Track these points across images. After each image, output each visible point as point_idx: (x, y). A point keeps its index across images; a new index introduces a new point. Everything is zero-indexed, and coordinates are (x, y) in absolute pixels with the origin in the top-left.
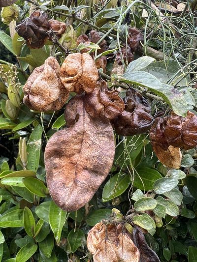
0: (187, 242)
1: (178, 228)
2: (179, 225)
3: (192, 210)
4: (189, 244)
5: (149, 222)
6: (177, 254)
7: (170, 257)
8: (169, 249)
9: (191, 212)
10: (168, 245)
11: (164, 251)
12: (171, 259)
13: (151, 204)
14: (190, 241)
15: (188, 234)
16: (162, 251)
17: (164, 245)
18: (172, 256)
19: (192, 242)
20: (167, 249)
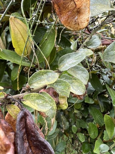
0: (87, 120)
1: (82, 111)
2: (83, 109)
3: (92, 98)
4: (89, 121)
5: (46, 102)
6: (81, 128)
7: (76, 131)
8: (76, 126)
9: (91, 99)
10: (75, 123)
11: (72, 127)
12: (77, 132)
13: (50, 79)
14: (89, 119)
15: (89, 115)
16: (71, 127)
17: (73, 123)
18: (77, 130)
19: (90, 120)
20: (75, 126)
